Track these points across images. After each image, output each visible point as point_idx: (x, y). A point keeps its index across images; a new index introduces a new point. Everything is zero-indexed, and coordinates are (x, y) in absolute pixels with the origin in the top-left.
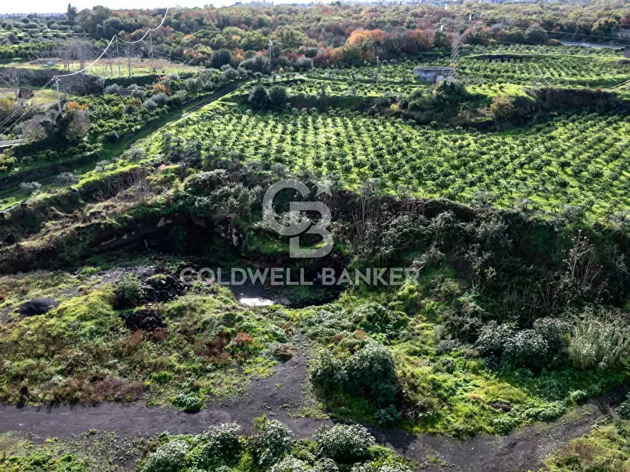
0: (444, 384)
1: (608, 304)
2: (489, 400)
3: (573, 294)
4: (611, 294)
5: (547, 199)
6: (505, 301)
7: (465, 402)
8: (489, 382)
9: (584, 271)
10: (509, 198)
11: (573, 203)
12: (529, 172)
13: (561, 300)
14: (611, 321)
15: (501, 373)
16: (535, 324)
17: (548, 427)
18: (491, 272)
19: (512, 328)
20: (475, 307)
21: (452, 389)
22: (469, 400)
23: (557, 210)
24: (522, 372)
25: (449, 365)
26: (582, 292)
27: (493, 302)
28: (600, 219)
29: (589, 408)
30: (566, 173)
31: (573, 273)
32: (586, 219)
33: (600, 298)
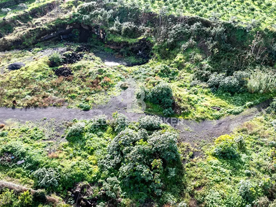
0: (193, 99)
1: (267, 65)
2: (212, 106)
3: (252, 61)
4: (269, 61)
5: (245, 16)
6: (221, 63)
7: (202, 106)
8: (212, 98)
9: (258, 51)
10: (227, 16)
11: (256, 18)
12: (238, 3)
13: (246, 63)
14: (267, 73)
15: (217, 95)
16: (234, 74)
17: (236, 117)
18: (216, 51)
19: (224, 76)
20: (208, 66)
21: (196, 101)
22: (203, 106)
23: (249, 22)
24: (226, 94)
25: (195, 91)
26: (256, 60)
27: (216, 64)
28: (268, 26)
29: (254, 109)
30: (254, 4)
31: (253, 51)
32: (261, 26)
33: (263, 63)
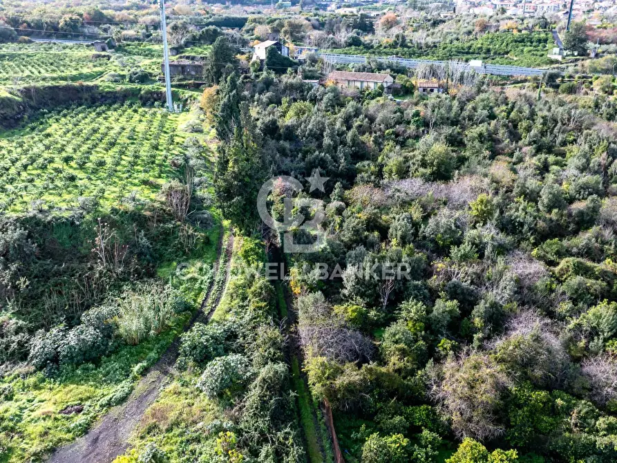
0: (7, 415)
1: (142, 278)
2: (59, 409)
3: (109, 278)
4: (142, 269)
5: (60, 195)
6: (46, 307)
7: (36, 422)
8: (54, 391)
9: (113, 255)
10: (21, 203)
11: (86, 194)
12: (35, 172)
13: (101, 287)
14: (149, 292)
15: (64, 378)
16: (83, 319)
17: (123, 408)
18: (23, 282)
19: (62, 331)
20: (17, 323)
21: (17, 415)
22: (39, 419)
23: (73, 204)
24: (84, 369)
25: (7, 392)
26: (117, 275)
27: (36, 311)
28: (115, 203)
29: (154, 374)
30: (71, 167)
31: (104, 260)
32: (102, 207)
33: (134, 275)
